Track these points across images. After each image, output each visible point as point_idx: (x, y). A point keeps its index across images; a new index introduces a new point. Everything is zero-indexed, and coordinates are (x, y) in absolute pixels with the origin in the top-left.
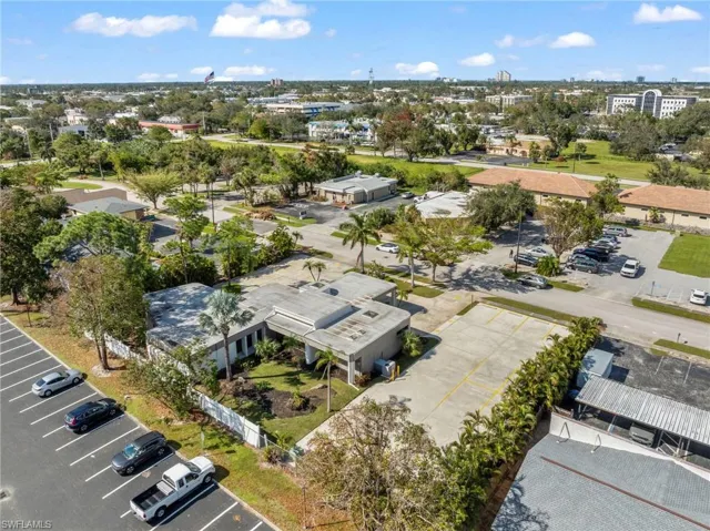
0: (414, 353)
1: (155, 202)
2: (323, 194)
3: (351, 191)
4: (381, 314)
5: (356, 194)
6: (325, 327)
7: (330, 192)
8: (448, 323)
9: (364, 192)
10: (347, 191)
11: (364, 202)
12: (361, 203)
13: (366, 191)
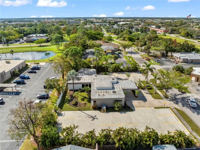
0: (116, 109)
1: (125, 49)
2: (174, 57)
3: (182, 58)
4: (117, 93)
5: (183, 59)
6: (98, 90)
7: (176, 57)
8: (147, 108)
9: (188, 59)
10: (181, 58)
11: (187, 63)
12: (186, 63)
13: (189, 59)
